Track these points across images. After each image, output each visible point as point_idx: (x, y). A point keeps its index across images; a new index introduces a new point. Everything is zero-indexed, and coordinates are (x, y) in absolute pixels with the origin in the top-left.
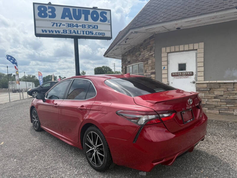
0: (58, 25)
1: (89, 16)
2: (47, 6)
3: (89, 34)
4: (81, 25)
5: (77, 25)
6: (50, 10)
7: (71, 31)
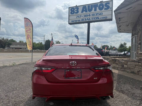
0: (80, 16)
1: (97, 8)
2: (75, 8)
3: (96, 19)
4: (92, 14)
5: (89, 15)
6: (76, 9)
7: (86, 19)
